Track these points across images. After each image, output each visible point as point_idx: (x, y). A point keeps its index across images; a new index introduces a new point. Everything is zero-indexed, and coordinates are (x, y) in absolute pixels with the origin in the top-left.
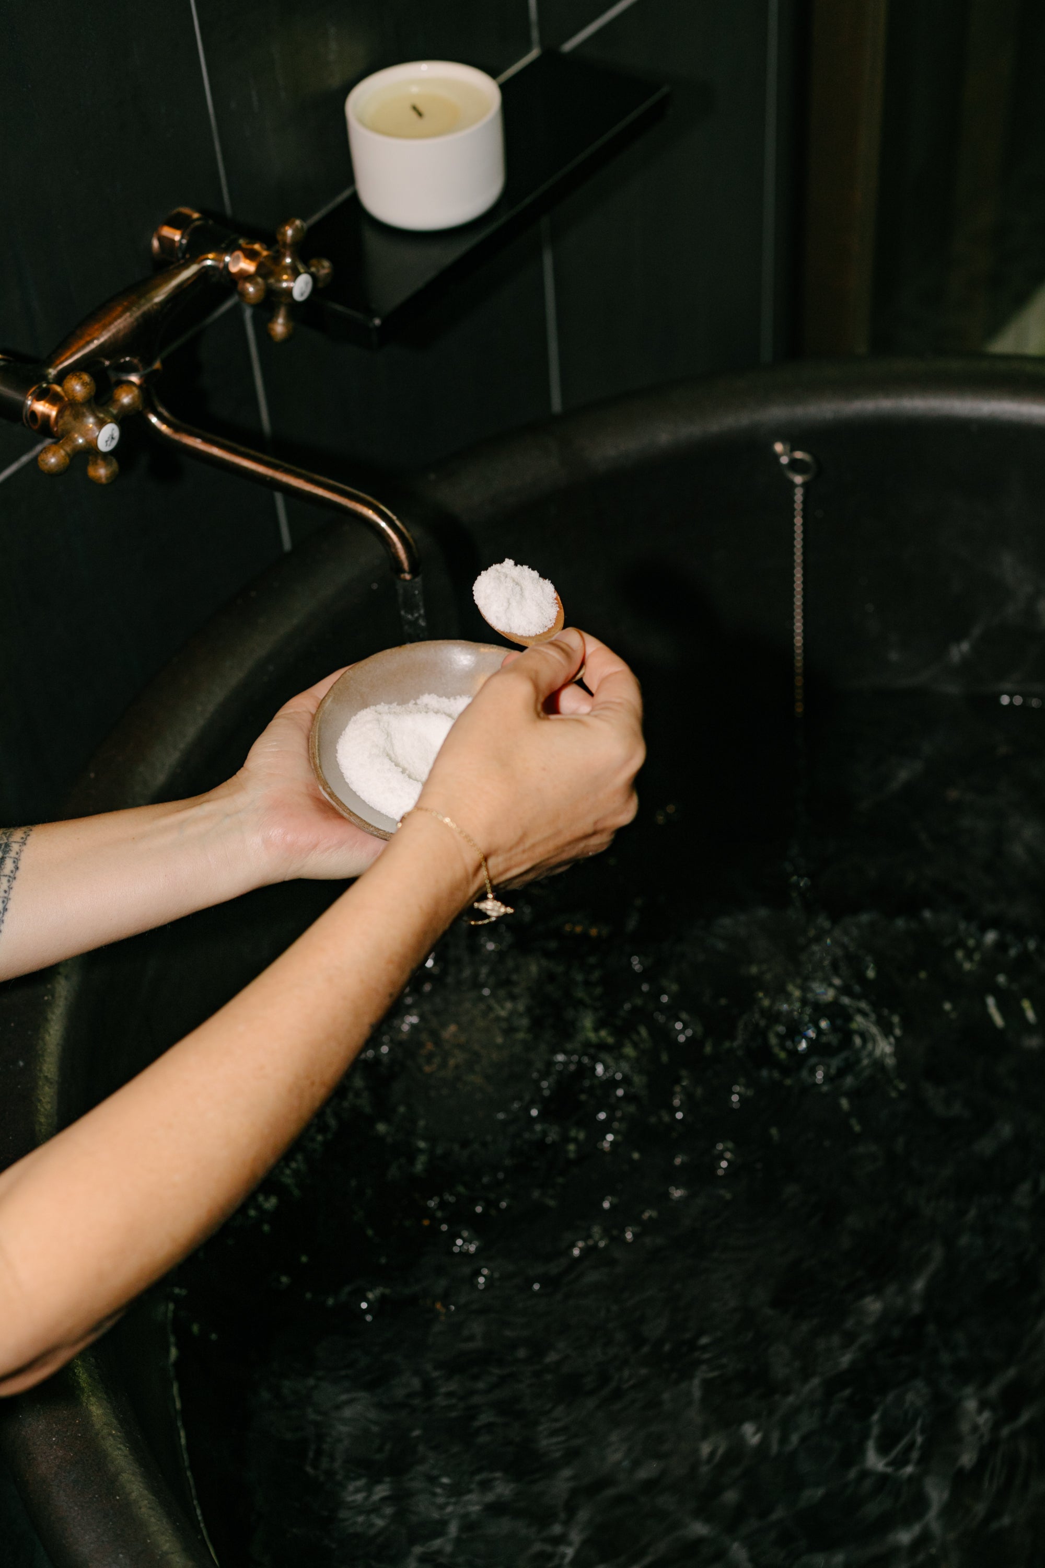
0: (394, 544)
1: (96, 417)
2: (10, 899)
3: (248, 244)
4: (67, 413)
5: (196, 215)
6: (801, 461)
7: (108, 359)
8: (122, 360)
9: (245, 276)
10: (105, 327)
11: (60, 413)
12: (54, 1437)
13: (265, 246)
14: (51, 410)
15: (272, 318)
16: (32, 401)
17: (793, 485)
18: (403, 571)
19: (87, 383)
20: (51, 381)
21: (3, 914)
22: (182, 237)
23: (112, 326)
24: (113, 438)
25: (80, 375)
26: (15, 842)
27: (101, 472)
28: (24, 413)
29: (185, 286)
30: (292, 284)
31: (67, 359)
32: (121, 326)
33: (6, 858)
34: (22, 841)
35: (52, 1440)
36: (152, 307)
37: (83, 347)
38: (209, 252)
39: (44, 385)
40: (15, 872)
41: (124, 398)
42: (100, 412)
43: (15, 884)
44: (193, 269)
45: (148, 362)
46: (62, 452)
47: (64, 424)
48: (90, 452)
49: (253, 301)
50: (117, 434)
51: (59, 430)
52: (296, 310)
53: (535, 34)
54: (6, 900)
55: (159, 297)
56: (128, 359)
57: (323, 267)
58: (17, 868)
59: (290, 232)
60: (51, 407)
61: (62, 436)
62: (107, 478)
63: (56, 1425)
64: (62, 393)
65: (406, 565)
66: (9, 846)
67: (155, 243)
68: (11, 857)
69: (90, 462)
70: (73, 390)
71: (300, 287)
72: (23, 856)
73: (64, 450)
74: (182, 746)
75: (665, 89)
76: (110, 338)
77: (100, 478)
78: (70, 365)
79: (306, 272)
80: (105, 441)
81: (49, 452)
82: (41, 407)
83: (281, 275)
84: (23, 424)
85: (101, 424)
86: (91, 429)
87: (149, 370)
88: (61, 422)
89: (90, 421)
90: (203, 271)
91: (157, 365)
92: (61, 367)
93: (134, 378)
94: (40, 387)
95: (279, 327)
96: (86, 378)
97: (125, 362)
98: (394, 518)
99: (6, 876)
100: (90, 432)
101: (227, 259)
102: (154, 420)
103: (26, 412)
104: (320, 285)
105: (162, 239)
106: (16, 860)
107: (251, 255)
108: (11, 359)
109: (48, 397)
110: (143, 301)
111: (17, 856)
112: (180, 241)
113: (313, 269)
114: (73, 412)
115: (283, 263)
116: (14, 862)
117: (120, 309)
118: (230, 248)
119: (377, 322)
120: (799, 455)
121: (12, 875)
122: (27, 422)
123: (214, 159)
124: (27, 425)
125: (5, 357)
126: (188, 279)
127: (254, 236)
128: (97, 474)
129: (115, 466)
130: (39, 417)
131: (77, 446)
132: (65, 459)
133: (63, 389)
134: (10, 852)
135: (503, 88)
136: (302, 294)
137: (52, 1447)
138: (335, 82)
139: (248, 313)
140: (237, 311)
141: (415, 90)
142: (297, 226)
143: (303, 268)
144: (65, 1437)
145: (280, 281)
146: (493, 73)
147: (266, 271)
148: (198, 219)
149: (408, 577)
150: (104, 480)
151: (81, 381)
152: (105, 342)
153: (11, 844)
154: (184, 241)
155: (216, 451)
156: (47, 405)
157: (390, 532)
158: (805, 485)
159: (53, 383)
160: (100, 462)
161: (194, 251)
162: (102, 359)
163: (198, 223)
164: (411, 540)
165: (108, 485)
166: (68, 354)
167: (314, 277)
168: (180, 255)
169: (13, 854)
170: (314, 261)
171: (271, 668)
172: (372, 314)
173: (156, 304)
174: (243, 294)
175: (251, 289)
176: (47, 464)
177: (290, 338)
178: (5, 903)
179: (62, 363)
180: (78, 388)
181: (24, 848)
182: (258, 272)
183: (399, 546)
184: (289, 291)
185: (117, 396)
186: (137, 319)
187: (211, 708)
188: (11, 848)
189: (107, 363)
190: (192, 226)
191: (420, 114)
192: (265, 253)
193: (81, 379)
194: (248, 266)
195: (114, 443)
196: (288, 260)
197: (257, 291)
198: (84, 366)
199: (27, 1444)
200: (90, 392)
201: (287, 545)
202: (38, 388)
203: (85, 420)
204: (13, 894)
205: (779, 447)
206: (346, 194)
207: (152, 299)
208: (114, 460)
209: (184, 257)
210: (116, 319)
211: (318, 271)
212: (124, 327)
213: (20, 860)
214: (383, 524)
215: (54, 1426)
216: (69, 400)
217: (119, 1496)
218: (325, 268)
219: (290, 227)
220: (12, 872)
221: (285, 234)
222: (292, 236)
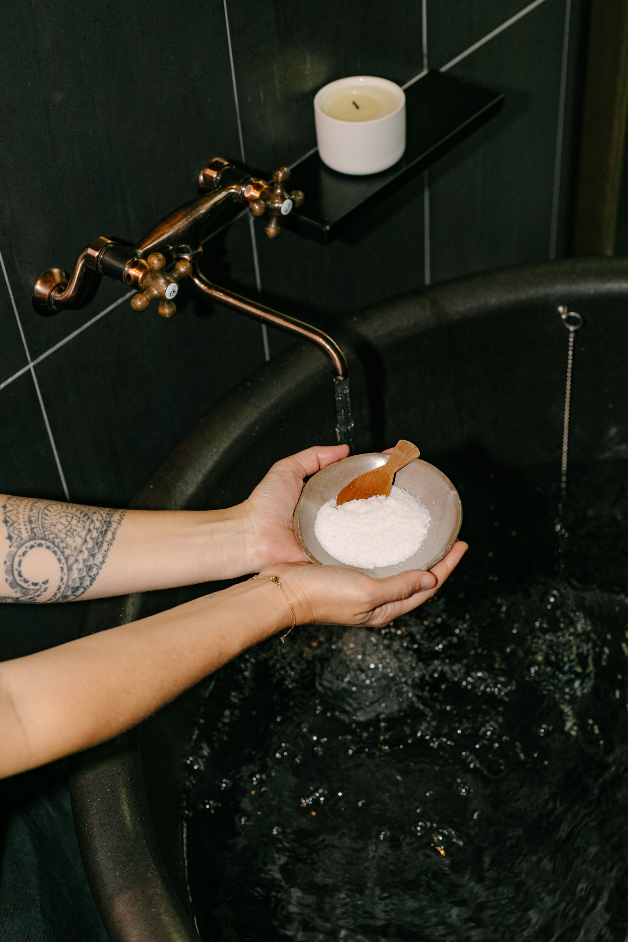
0: (334, 359)
1: (166, 279)
2: (107, 556)
3: (255, 181)
4: (149, 276)
5: (226, 163)
6: (574, 317)
7: (171, 246)
8: (181, 246)
9: (254, 200)
10: (171, 226)
11: (144, 276)
12: (118, 872)
13: (265, 182)
14: (139, 274)
15: (268, 224)
16: (128, 268)
17: (568, 331)
18: (339, 375)
19: (161, 259)
20: (139, 257)
21: (102, 564)
22: (217, 176)
23: (176, 226)
24: (174, 291)
25: (157, 255)
27: (166, 311)
28: (124, 274)
29: (218, 204)
30: (281, 205)
31: (149, 244)
32: (181, 226)
33: (108, 530)
35: (116, 874)
36: (199, 215)
37: (159, 238)
38: (233, 185)
39: (136, 259)
40: (113, 541)
41: (181, 268)
42: (168, 276)
43: (112, 548)
44: (224, 194)
45: (195, 247)
46: (145, 299)
47: (146, 282)
48: (160, 300)
49: (257, 215)
50: (176, 289)
51: (144, 285)
52: (283, 221)
53: (425, 61)
54: (105, 556)
55: (203, 209)
56: (184, 246)
57: (299, 196)
58: (114, 538)
59: (281, 175)
60: (139, 272)
61: (145, 289)
62: (170, 315)
63: (119, 866)
64: (146, 264)
65: (340, 372)
66: (111, 524)
67: (201, 178)
68: (111, 531)
69: (160, 305)
70: (153, 263)
71: (285, 207)
72: (118, 532)
73: (146, 297)
74: (204, 471)
75: (501, 96)
76: (174, 233)
77: (165, 314)
78: (151, 248)
79: (289, 199)
80: (169, 293)
81: (137, 299)
82: (133, 272)
83: (274, 199)
84: (122, 281)
85: (168, 283)
86: (162, 286)
87: (196, 252)
88: (145, 281)
89: (162, 281)
90: (229, 195)
91: (200, 249)
92: (145, 249)
93: (186, 257)
94: (133, 260)
95: (272, 230)
96: (161, 256)
97: (182, 247)
98: (335, 343)
99: (107, 542)
100: (161, 288)
101: (243, 189)
102: (197, 281)
103: (125, 274)
104: (297, 206)
105: (205, 176)
107: (257, 187)
108: (117, 243)
109: (137, 267)
110: (194, 212)
111: (114, 531)
112: (216, 178)
113: (293, 197)
114: (152, 275)
115: (276, 193)
116: (113, 534)
117: (180, 216)
118: (246, 183)
119: (328, 228)
120: (573, 314)
121: (110, 542)
122: (125, 280)
123: (237, 130)
124: (124, 282)
125: (113, 242)
126: (220, 200)
127: (259, 176)
128: (164, 312)
129: (174, 307)
130: (132, 277)
131: (153, 295)
132: (146, 303)
133: (147, 262)
134: (111, 527)
135: (405, 91)
136: (286, 211)
137: (116, 878)
138: (309, 86)
139: (252, 220)
140: (246, 218)
141: (355, 92)
142: (285, 171)
143: (287, 196)
144: (124, 873)
145: (274, 203)
146: (400, 83)
147: (265, 197)
148: (227, 165)
149: (341, 378)
150: (167, 316)
151: (158, 258)
152: (171, 235)
153: (112, 522)
154: (219, 178)
155: (231, 300)
156: (137, 271)
157: (332, 351)
158: (575, 332)
159: (140, 258)
160: (165, 305)
161: (224, 183)
162: (168, 246)
163: (227, 167)
164: (344, 357)
165: (170, 318)
166: (150, 241)
167: (293, 200)
168: (216, 186)
169: (112, 529)
170: (293, 192)
171: (257, 428)
172: (325, 223)
173: (201, 214)
174: (252, 210)
175: (257, 207)
176: (135, 305)
177: (278, 236)
178: (104, 558)
179: (146, 246)
180: (156, 262)
181: (119, 526)
182: (261, 197)
183: (337, 360)
184: (279, 210)
185: (177, 267)
186: (190, 223)
187: (222, 450)
188: (112, 525)
189: (171, 248)
190: (223, 169)
191: (357, 107)
192: (265, 186)
193: (158, 256)
194: (256, 194)
195: (175, 294)
196: (279, 191)
197: (260, 208)
198: (159, 249)
199: (102, 876)
200: (162, 265)
201: (268, 358)
202: (132, 261)
203: (159, 280)
204: (109, 554)
205: (561, 309)
206: (312, 152)
207: (199, 211)
208: (174, 304)
209: (218, 187)
210: (178, 222)
211: (296, 198)
212: (183, 227)
213: (116, 533)
214: (328, 347)
215: (118, 866)
216: (150, 268)
217: (154, 909)
218: (300, 195)
219: (281, 172)
220: (111, 540)
221: (278, 176)
222: (282, 177)
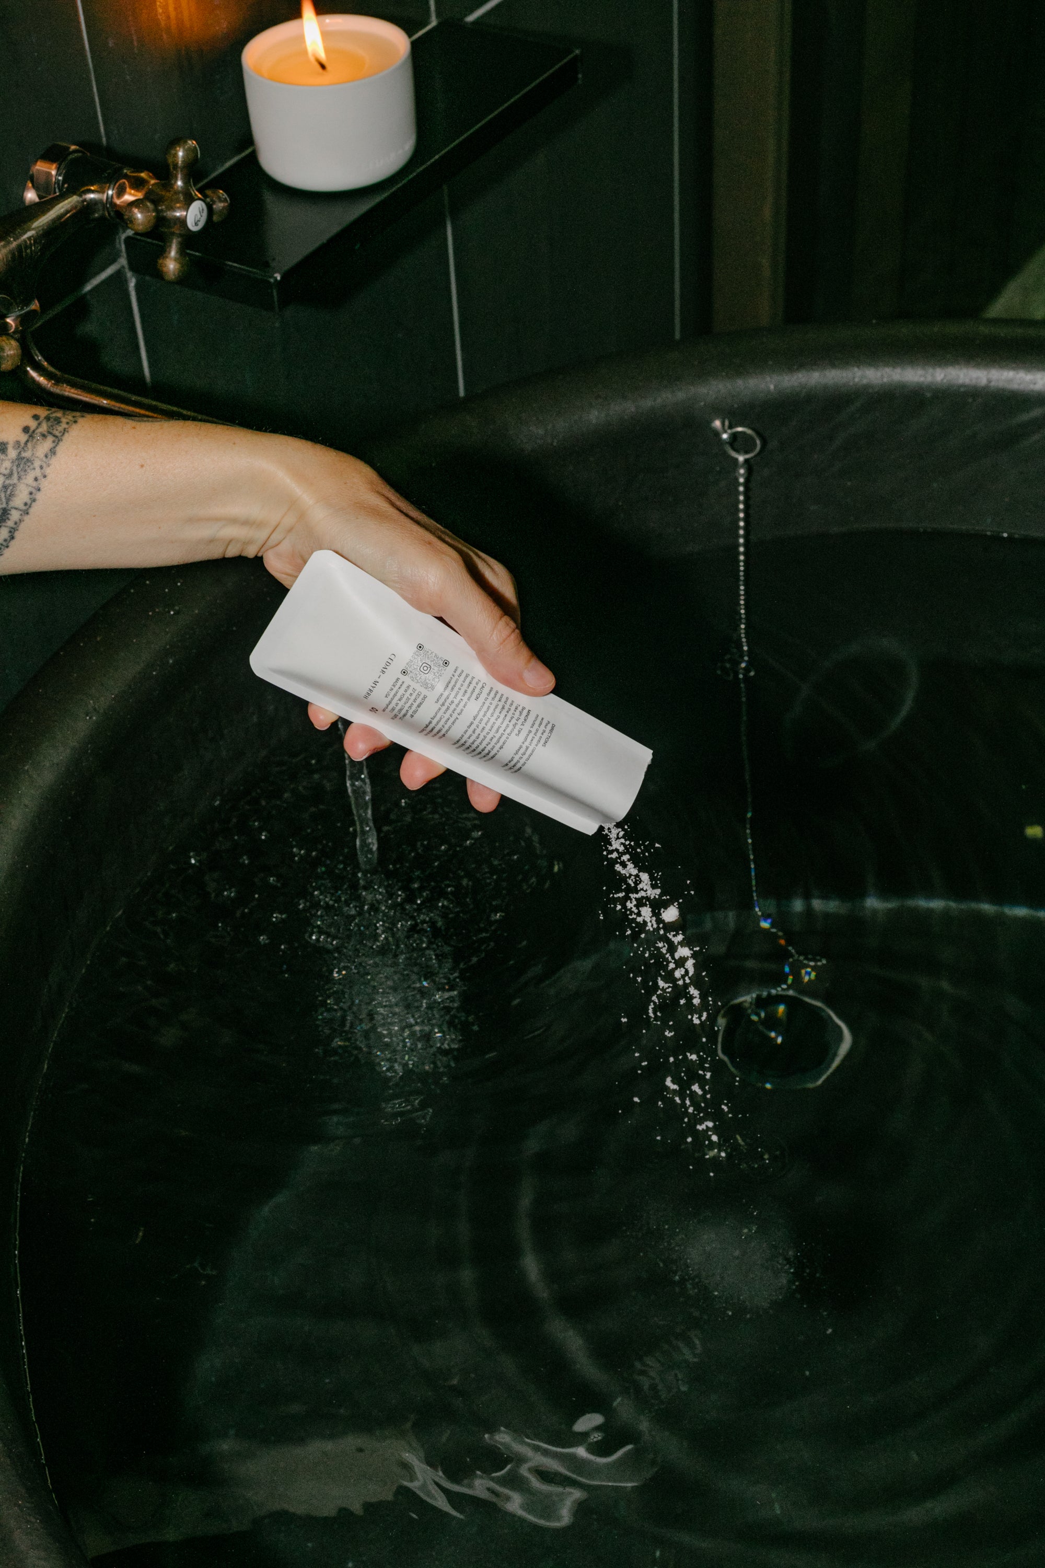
3: (133, 172)
5: (73, 147)
13: (152, 173)
15: (162, 252)
22: (59, 172)
26: (16, 509)
29: (62, 220)
30: (185, 213)
34: (24, 508)
38: (90, 186)
44: (73, 200)
45: (25, 301)
49: (139, 229)
55: (33, 230)
56: (2, 296)
57: (219, 198)
59: (181, 155)
71: (194, 217)
75: (577, 52)
79: (200, 198)
83: (172, 202)
90: (83, 204)
91: (34, 305)
93: (8, 321)
95: (171, 263)
101: (111, 191)
102: (33, 374)
104: (217, 215)
105: (35, 174)
106: (13, 530)
107: (137, 184)
110: (17, 231)
112: (56, 175)
113: (206, 195)
115: (175, 189)
116: (10, 532)
118: (114, 179)
119: (277, 276)
126: (65, 214)
127: (139, 165)
134: (7, 520)
136: (196, 224)
142: (189, 144)
143: (196, 193)
145: (171, 209)
147: (153, 199)
148: (75, 151)
154: (61, 176)
161: (72, 185)
163: (75, 155)
167: (210, 208)
168: (57, 188)
170: (209, 193)
172: (270, 268)
175: (139, 217)
177: (183, 277)
182: (146, 200)
184: (183, 222)
190: (70, 158)
191: (323, 67)
192: (152, 180)
196: (179, 185)
197: (146, 218)
207: (28, 230)
209: (61, 190)
218: (221, 200)
219: (182, 148)
221: (176, 155)
222: (183, 157)
